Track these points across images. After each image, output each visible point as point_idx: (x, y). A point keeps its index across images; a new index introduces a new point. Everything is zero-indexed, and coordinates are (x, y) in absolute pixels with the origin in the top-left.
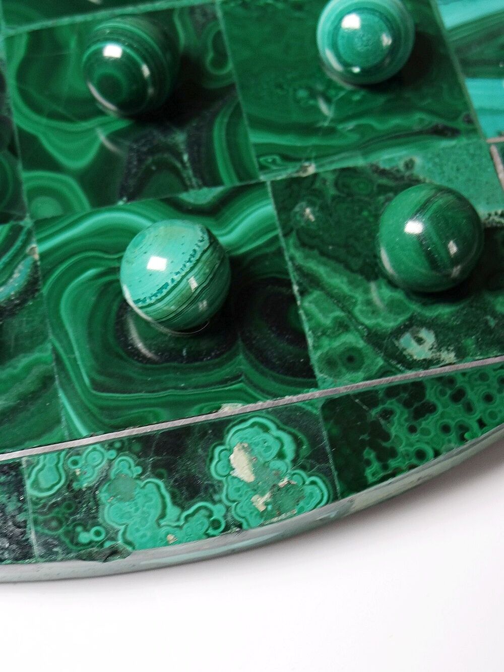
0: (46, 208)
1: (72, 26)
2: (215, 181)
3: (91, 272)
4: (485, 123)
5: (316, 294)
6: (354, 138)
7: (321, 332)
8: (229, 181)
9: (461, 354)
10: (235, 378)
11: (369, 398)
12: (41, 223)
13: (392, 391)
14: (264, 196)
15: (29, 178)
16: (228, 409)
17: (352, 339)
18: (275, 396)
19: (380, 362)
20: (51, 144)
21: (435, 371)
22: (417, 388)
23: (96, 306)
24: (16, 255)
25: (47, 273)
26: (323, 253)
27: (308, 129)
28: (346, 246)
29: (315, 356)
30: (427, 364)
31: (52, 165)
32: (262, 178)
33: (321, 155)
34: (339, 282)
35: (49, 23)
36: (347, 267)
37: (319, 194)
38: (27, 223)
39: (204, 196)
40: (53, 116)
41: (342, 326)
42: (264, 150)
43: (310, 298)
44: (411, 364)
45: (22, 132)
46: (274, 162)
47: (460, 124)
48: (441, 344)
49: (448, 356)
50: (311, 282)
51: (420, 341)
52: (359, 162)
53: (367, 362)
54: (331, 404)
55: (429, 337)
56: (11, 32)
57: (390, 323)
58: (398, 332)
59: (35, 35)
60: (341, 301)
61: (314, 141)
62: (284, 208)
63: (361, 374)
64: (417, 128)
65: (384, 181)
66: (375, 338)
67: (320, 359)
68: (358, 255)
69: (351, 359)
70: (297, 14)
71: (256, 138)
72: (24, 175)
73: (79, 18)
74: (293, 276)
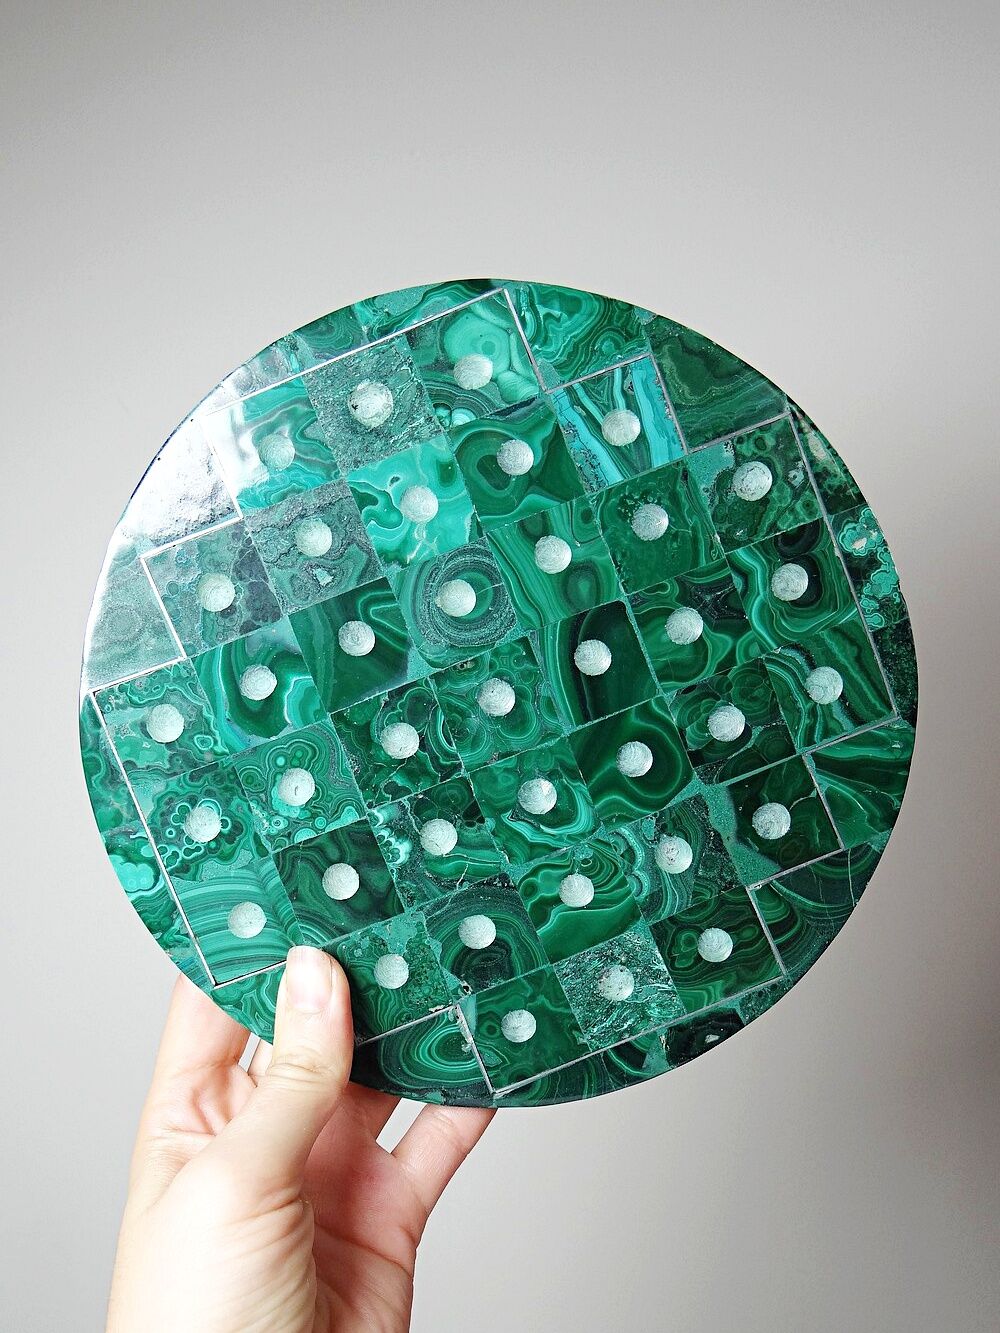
0: (754, 650)
1: (653, 662)
2: (730, 577)
3: (784, 623)
4: (678, 456)
5: (779, 524)
6: (695, 518)
7: (796, 520)
8: (728, 571)
9: (799, 459)
10: (823, 552)
11: (824, 495)
12: (763, 650)
13: (819, 486)
14: (733, 555)
15: (740, 660)
16: (837, 553)
17: (799, 506)
18: (829, 534)
19: (807, 493)
20: (722, 656)
21: (808, 469)
22: (817, 476)
23: (800, 618)
24: (780, 658)
25: (787, 641)
26: (759, 524)
27: (695, 540)
28: (754, 514)
29: (808, 521)
30: (806, 473)
31: (732, 652)
32: (724, 557)
33: (708, 532)
34: (772, 516)
35: (653, 673)
36: (764, 513)
37: (728, 530)
38: (763, 656)
39: (738, 582)
40: (706, 659)
41: (792, 510)
42: (709, 558)
43: (781, 527)
44: (806, 478)
45: (716, 672)
46: (715, 553)
47: (680, 468)
48: (795, 468)
49: (800, 464)
50: (773, 527)
51: (795, 477)
52: (709, 513)
53: (808, 498)
54: (830, 511)
55: (792, 473)
56: (661, 690)
57: (788, 491)
58: (793, 487)
59: (661, 679)
60: (780, 513)
61: (701, 536)
62: (739, 545)
63: (814, 500)
64: (685, 489)
65: (717, 501)
66: (796, 495)
67: (810, 518)
68: (757, 509)
69: (808, 505)
70: (628, 554)
71: (703, 563)
72: (739, 664)
73: (648, 660)
74: (772, 535)
